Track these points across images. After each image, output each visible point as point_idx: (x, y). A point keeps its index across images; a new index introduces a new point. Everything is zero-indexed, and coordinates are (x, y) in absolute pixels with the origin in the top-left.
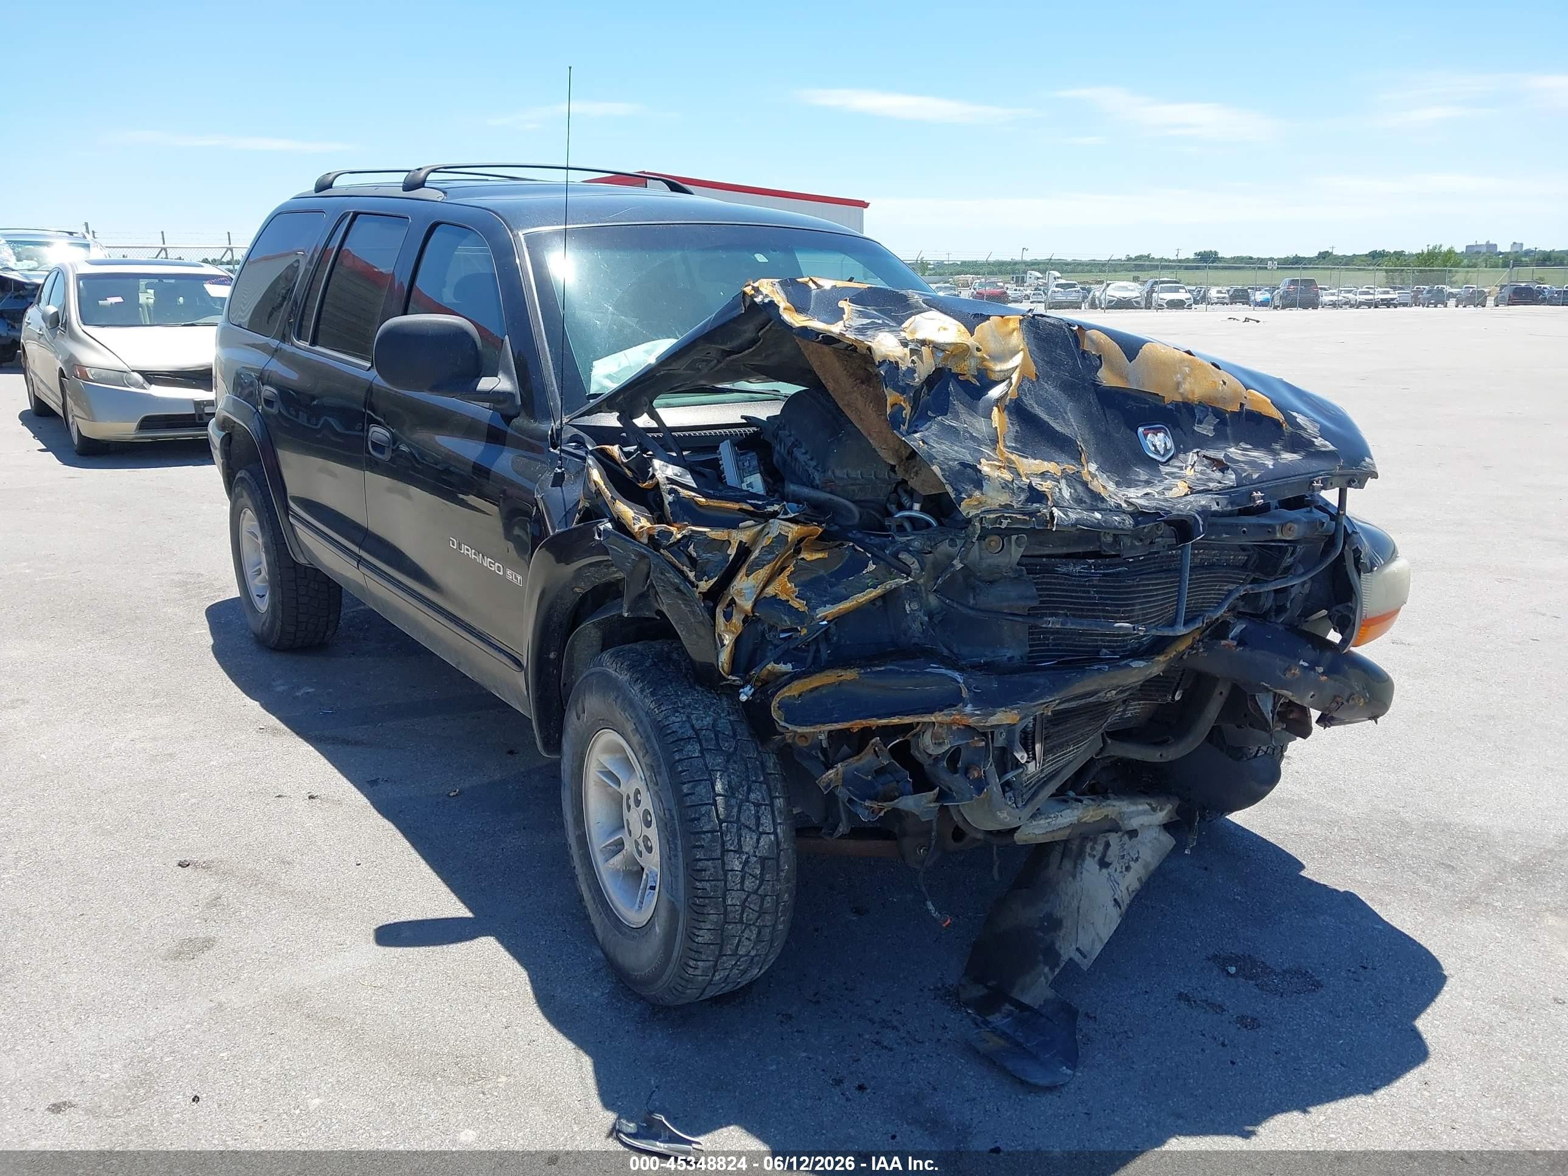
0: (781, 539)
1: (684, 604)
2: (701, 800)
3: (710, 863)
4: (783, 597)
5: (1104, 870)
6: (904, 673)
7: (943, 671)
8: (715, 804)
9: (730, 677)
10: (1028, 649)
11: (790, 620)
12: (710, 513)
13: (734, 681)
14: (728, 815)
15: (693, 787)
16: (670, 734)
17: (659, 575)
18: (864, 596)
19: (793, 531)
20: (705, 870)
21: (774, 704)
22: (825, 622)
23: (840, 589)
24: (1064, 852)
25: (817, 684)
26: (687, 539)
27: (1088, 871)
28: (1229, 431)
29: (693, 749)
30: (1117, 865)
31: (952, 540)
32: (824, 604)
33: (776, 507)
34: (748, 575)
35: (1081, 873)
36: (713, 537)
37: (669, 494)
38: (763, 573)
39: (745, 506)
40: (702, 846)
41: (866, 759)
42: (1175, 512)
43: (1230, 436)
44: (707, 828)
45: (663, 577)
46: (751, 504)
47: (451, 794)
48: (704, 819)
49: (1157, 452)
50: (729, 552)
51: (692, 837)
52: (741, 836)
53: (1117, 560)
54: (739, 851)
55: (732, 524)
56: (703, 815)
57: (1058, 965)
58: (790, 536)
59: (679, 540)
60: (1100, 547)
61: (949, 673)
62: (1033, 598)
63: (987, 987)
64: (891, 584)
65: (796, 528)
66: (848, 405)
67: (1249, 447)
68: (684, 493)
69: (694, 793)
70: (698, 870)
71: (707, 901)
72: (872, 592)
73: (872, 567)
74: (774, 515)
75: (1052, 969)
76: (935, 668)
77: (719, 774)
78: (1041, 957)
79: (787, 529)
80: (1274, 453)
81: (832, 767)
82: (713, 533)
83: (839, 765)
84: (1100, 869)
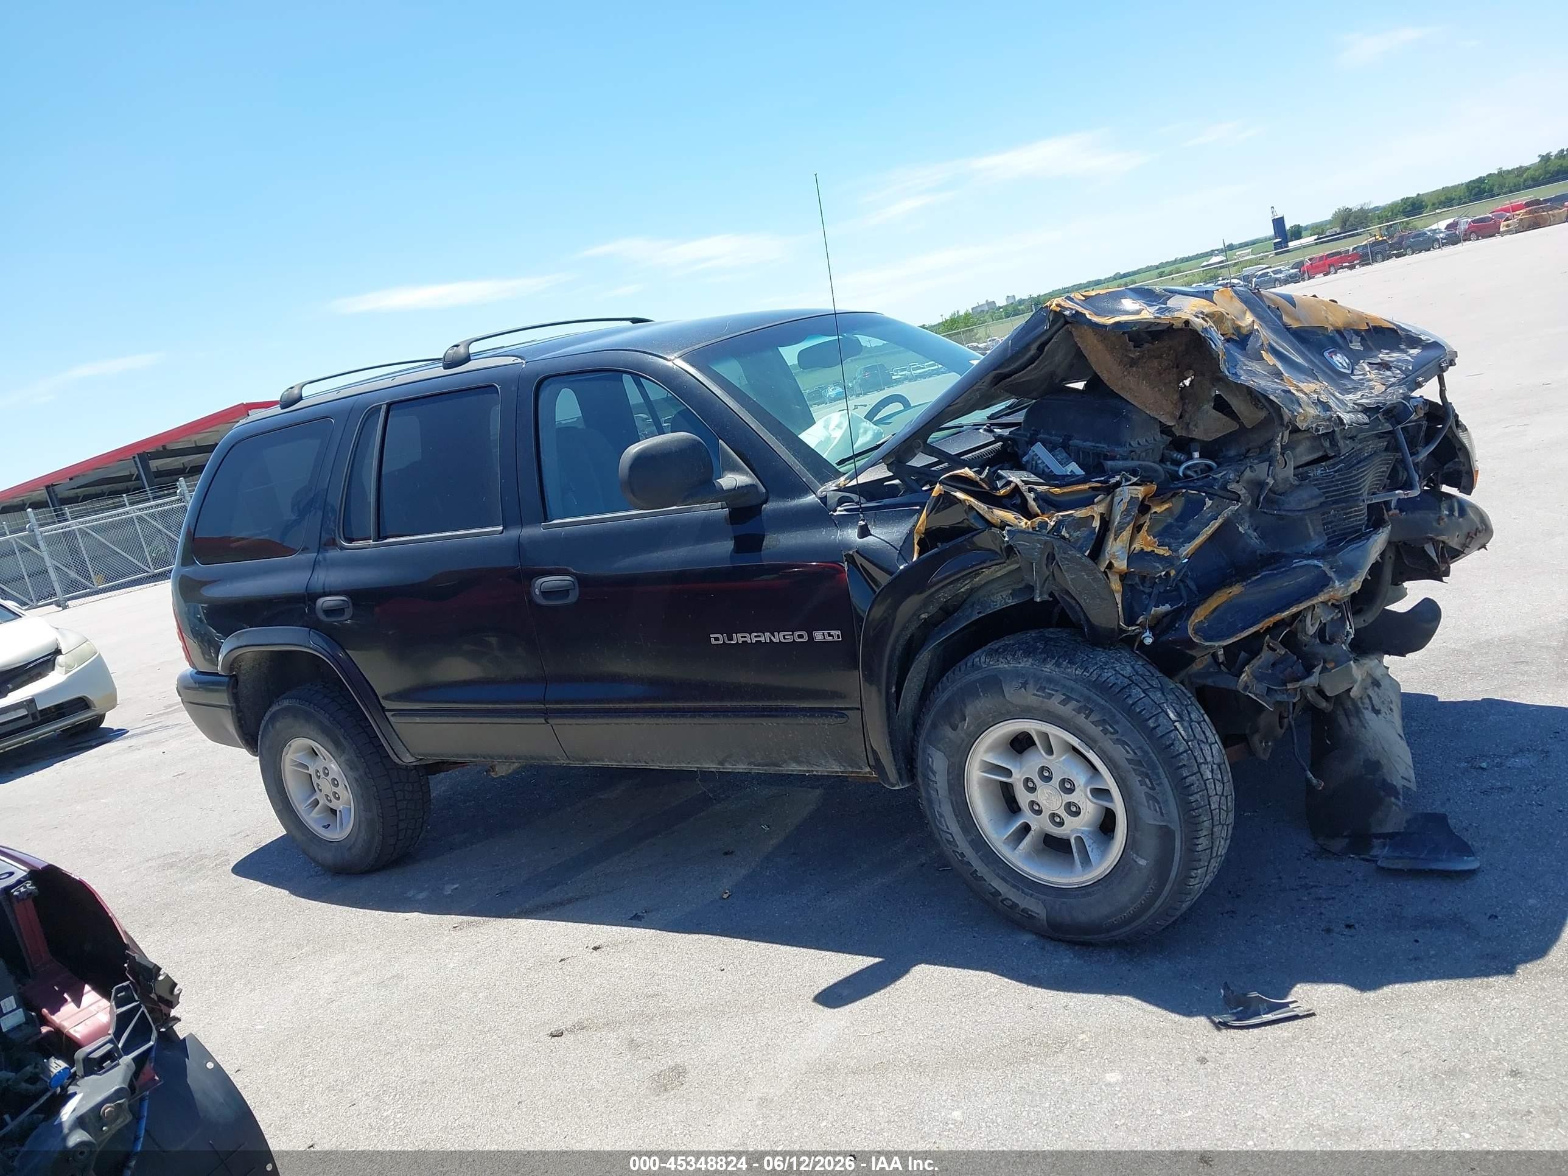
0: (1133, 500)
1: (1087, 574)
2: (1167, 729)
3: (1194, 777)
4: (1149, 549)
5: (1380, 716)
6: (1277, 574)
7: (1305, 562)
8: (1176, 729)
9: (1130, 628)
10: (1326, 537)
11: (1161, 565)
12: (1067, 498)
13: (1135, 629)
14: (1188, 735)
15: (1157, 720)
16: (1111, 687)
17: (1063, 556)
18: (1210, 528)
19: (1140, 492)
20: (1193, 785)
21: (1190, 632)
22: (1186, 560)
23: (1191, 527)
24: (1345, 712)
25: (1215, 606)
26: (1059, 523)
27: (1370, 720)
28: (1370, 344)
29: (1137, 693)
30: (1384, 710)
31: (1251, 467)
32: (1183, 544)
33: (1118, 478)
34: (1115, 539)
35: (1368, 723)
36: (1079, 516)
37: (1030, 492)
38: (1126, 534)
39: (1094, 485)
40: (1184, 765)
41: (1265, 655)
42: (1389, 403)
43: (1373, 347)
44: (1181, 750)
45: (1066, 556)
46: (1096, 482)
47: (725, 896)
48: (1177, 743)
49: (1344, 367)
50: (1093, 526)
51: (1173, 760)
52: (1201, 750)
53: (1337, 460)
54: (1206, 762)
55: (1088, 502)
56: (1174, 740)
57: (1398, 793)
58: (1140, 496)
59: (1054, 526)
60: (1325, 451)
61: (1310, 562)
62: (1319, 496)
63: (1346, 837)
64: (1227, 513)
65: (1141, 488)
66: (1123, 388)
67: (1388, 351)
68: (1040, 488)
69: (1159, 725)
70: (1188, 786)
71: (1200, 810)
72: (1215, 523)
73: (1209, 503)
74: (1118, 484)
75: (1397, 798)
76: (1297, 563)
77: (1165, 705)
78: (1382, 793)
79: (1136, 492)
80: (1404, 352)
81: (1241, 672)
82: (1079, 512)
83: (1246, 668)
84: (1377, 716)
